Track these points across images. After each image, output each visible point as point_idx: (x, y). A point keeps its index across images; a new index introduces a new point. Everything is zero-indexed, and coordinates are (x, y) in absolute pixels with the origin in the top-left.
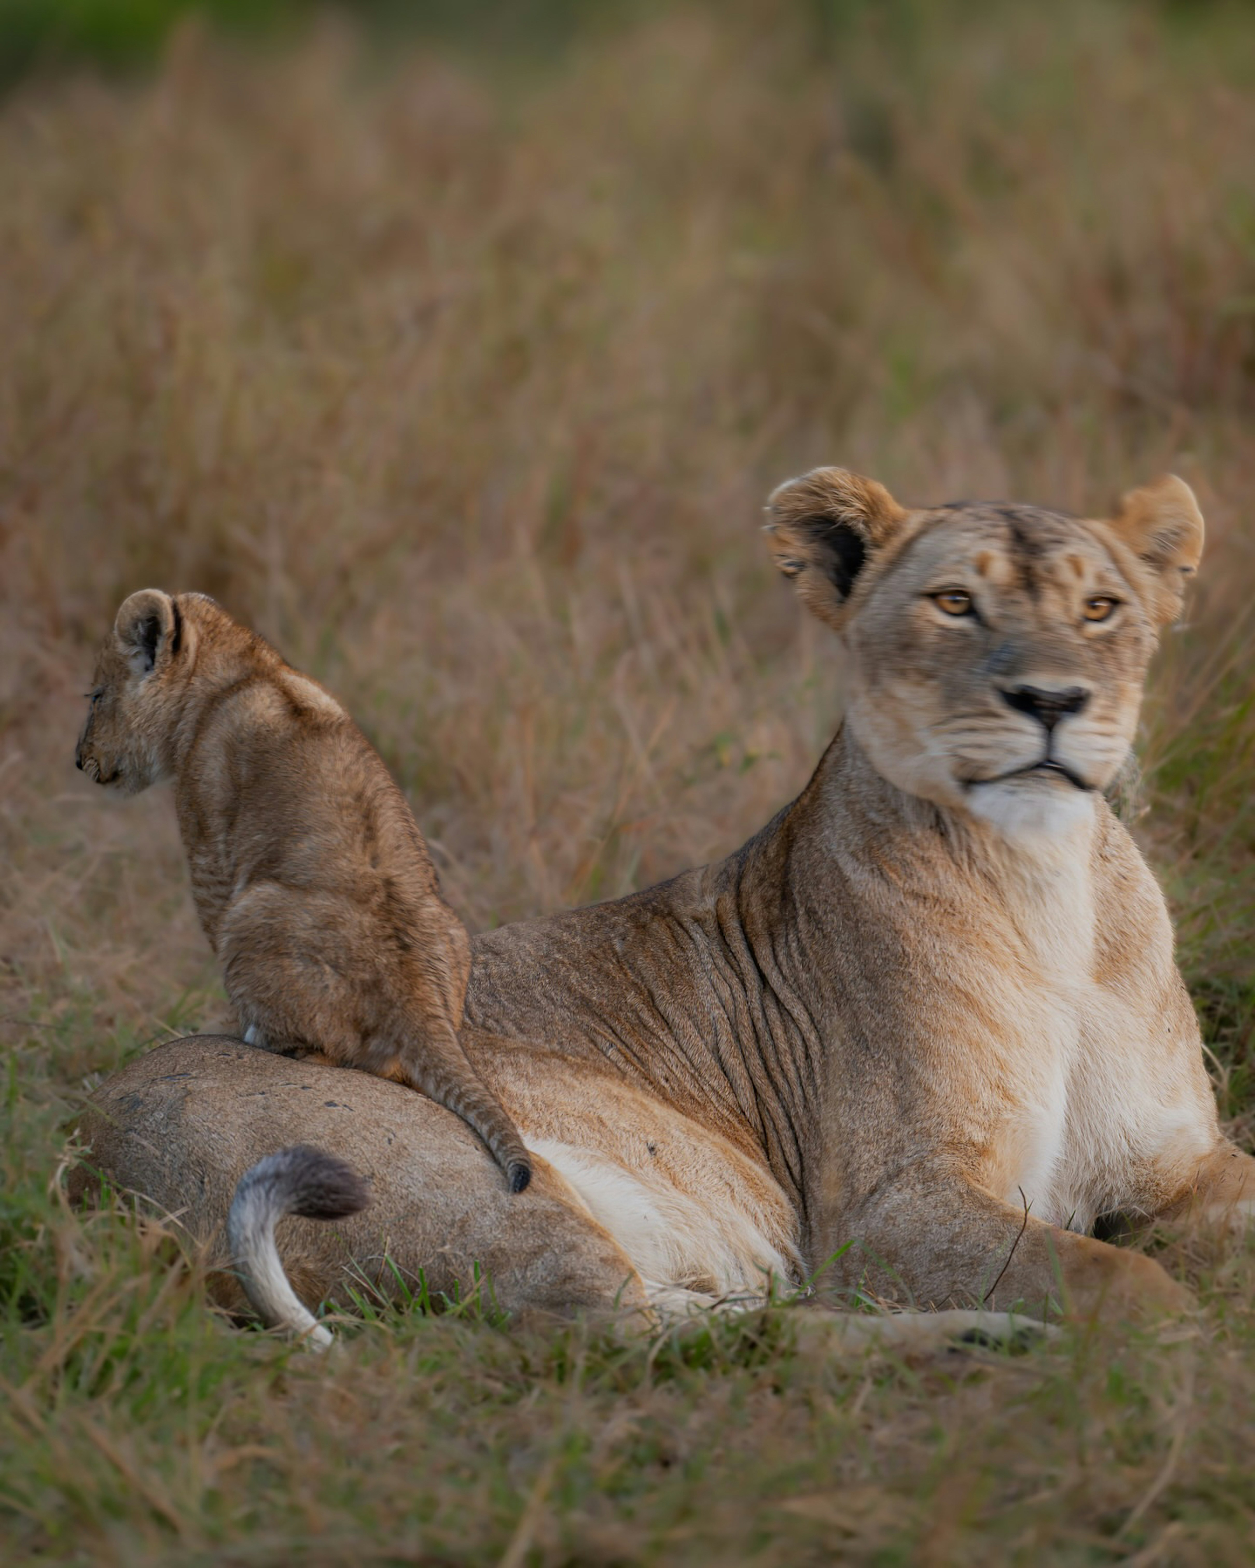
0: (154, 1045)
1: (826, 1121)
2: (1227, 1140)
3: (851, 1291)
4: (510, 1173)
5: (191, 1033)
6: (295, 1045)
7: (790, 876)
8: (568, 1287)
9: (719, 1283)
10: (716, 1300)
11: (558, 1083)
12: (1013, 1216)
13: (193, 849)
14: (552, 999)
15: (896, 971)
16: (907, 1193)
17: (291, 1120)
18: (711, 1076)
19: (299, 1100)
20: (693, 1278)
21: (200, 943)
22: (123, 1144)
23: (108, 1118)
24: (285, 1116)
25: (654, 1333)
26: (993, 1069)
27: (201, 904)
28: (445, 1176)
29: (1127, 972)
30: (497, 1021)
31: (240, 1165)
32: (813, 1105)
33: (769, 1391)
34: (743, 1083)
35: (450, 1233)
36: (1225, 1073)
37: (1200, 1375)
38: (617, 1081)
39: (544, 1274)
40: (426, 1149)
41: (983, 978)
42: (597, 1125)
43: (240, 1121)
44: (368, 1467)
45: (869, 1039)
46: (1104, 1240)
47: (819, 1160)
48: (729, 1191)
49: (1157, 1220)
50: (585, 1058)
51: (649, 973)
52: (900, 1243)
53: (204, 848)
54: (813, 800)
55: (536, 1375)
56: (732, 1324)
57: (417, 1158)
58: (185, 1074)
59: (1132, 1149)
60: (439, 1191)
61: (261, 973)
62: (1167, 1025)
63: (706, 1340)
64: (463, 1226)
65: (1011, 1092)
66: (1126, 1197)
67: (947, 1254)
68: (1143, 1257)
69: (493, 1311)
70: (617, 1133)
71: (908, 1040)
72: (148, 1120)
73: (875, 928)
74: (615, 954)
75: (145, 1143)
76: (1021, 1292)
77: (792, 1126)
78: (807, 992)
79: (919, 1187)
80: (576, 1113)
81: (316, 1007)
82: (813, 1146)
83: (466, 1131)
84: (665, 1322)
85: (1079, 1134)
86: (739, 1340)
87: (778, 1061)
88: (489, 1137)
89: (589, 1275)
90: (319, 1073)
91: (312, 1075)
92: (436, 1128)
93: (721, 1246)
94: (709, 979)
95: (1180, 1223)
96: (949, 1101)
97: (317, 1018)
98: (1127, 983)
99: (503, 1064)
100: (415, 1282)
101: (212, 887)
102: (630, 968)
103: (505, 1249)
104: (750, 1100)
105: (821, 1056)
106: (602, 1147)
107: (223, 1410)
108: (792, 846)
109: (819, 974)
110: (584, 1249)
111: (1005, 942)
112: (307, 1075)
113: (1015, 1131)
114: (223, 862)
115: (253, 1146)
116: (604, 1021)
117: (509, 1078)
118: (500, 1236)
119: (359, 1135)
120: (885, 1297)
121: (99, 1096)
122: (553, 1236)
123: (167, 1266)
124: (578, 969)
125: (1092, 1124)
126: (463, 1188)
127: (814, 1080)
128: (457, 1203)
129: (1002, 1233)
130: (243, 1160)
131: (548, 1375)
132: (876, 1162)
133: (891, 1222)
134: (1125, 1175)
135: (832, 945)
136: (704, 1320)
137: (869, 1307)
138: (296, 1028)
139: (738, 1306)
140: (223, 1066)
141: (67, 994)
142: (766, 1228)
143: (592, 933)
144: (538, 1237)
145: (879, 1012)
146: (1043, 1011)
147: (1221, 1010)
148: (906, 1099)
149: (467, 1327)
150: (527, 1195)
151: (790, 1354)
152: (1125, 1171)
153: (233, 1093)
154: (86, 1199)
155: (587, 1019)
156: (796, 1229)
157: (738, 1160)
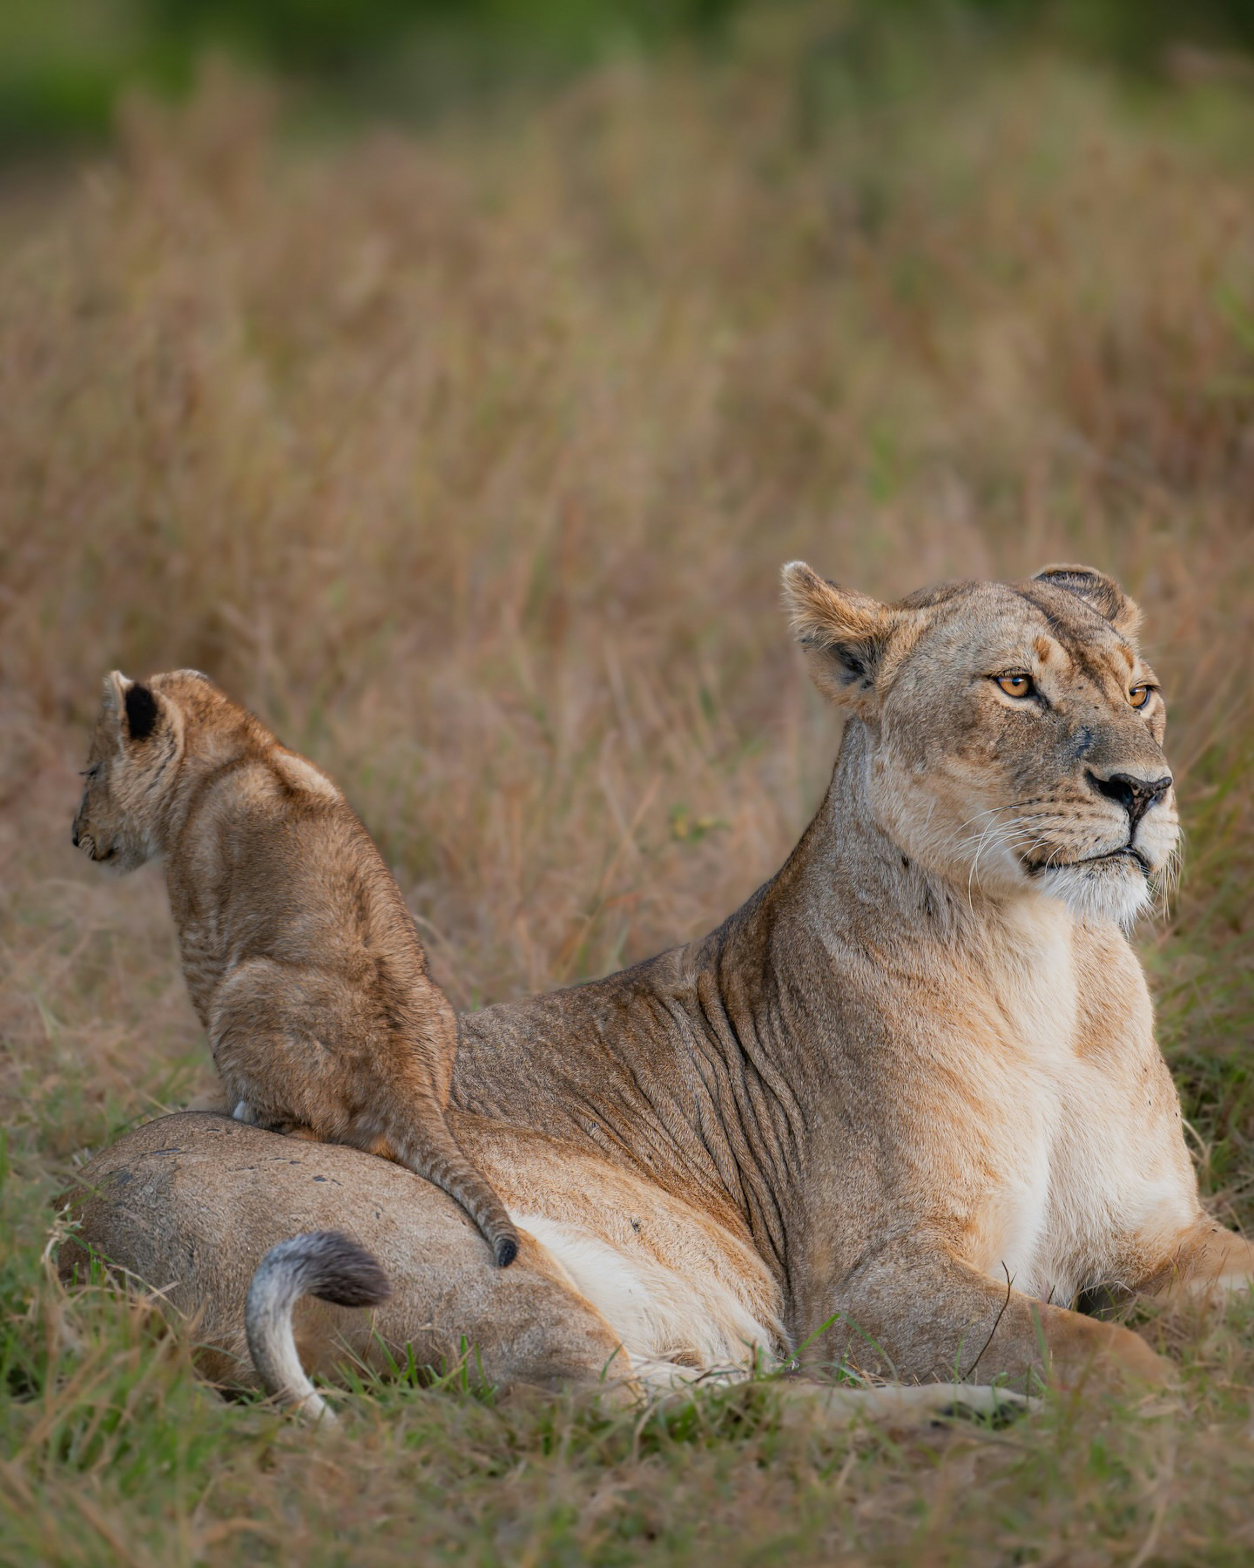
0: (144, 1121)
1: (809, 1196)
2: (1207, 1215)
3: (835, 1364)
4: (496, 1247)
5: (180, 1109)
6: (283, 1119)
7: (772, 955)
8: (555, 1360)
9: (703, 1357)
10: (701, 1374)
11: (543, 1162)
12: (996, 1289)
13: (183, 926)
14: (536, 1081)
15: (879, 1049)
16: (890, 1267)
17: (280, 1194)
18: (694, 1152)
19: (288, 1175)
20: (678, 1351)
21: (191, 1019)
22: (113, 1218)
23: (99, 1194)
24: (274, 1190)
25: (639, 1407)
26: (975, 1146)
27: (191, 979)
28: (433, 1250)
29: (1108, 1046)
30: (482, 1103)
31: (229, 1238)
32: (797, 1181)
33: (753, 1465)
34: (726, 1159)
35: (438, 1306)
36: (1207, 1148)
37: (1182, 1449)
38: (600, 1161)
39: (531, 1347)
40: (414, 1223)
41: (965, 1058)
42: (582, 1202)
43: (229, 1195)
44: (356, 1539)
45: (852, 1116)
46: (1087, 1314)
47: (803, 1235)
48: (712, 1267)
49: (1139, 1294)
50: (569, 1139)
51: (631, 1052)
52: (884, 1317)
53: (194, 924)
54: (796, 879)
55: (523, 1448)
56: (717, 1398)
57: (405, 1232)
58: (175, 1149)
59: (1114, 1222)
60: (427, 1265)
61: (252, 1047)
62: (1148, 1098)
63: (692, 1413)
64: (450, 1300)
65: (993, 1168)
66: (1108, 1270)
67: (931, 1328)
68: (1125, 1329)
69: (480, 1385)
70: (602, 1210)
71: (890, 1117)
72: (137, 1195)
73: (858, 1007)
74: (597, 1034)
75: (133, 1216)
76: (1004, 1365)
77: (775, 1201)
78: (789, 1069)
79: (902, 1261)
80: (560, 1191)
81: (305, 1082)
82: (797, 1221)
83: (453, 1207)
84: (651, 1396)
85: (1062, 1207)
86: (725, 1413)
87: (761, 1137)
88: (477, 1213)
89: (575, 1349)
90: (307, 1148)
91: (301, 1151)
92: (424, 1202)
93: (705, 1321)
94: (692, 1057)
95: (1162, 1298)
96: (932, 1176)
97: (306, 1093)
98: (1108, 1057)
99: (488, 1143)
100: (402, 1355)
101: (202, 963)
102: (612, 1048)
103: (492, 1323)
104: (733, 1176)
105: (804, 1133)
106: (587, 1223)
107: (212, 1483)
108: (773, 925)
109: (802, 1051)
110: (571, 1322)
111: (987, 1020)
112: (295, 1150)
113: (997, 1207)
114: (213, 938)
115: (242, 1220)
116: (587, 1101)
117: (495, 1157)
118: (487, 1310)
119: (347, 1210)
120: (869, 1371)
121: (88, 1171)
122: (539, 1310)
123: (156, 1340)
124: (560, 1051)
125: (1075, 1198)
126: (450, 1262)
127: (797, 1156)
128: (444, 1276)
129: (987, 1307)
130: (232, 1234)
131: (534, 1448)
132: (860, 1237)
133: (875, 1295)
134: (1107, 1248)
135: (814, 1024)
136: (689, 1393)
137: (853, 1381)
138: (285, 1102)
139: (723, 1379)
140: (212, 1141)
141: (57, 1070)
142: (750, 1303)
143: (575, 1014)
144: (525, 1311)
145: (861, 1089)
146: (1025, 1087)
147: (1202, 1086)
148: (889, 1174)
149: (454, 1401)
150: (514, 1269)
151: (774, 1428)
152: (1107, 1245)
153: (223, 1167)
154: (76, 1272)
155: (570, 1100)
156: (781, 1304)
157: (721, 1236)
